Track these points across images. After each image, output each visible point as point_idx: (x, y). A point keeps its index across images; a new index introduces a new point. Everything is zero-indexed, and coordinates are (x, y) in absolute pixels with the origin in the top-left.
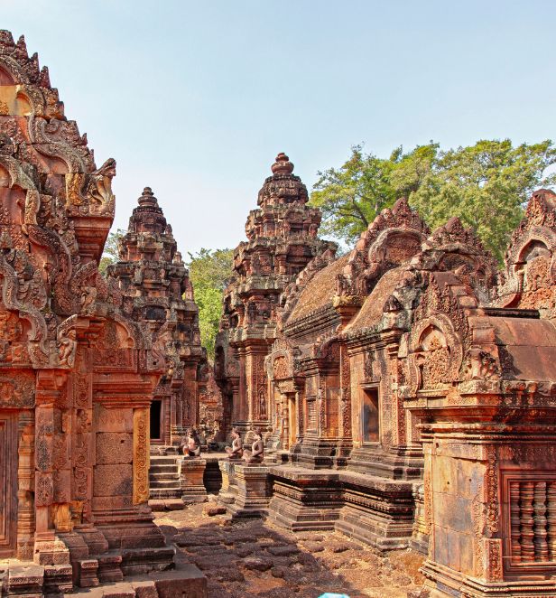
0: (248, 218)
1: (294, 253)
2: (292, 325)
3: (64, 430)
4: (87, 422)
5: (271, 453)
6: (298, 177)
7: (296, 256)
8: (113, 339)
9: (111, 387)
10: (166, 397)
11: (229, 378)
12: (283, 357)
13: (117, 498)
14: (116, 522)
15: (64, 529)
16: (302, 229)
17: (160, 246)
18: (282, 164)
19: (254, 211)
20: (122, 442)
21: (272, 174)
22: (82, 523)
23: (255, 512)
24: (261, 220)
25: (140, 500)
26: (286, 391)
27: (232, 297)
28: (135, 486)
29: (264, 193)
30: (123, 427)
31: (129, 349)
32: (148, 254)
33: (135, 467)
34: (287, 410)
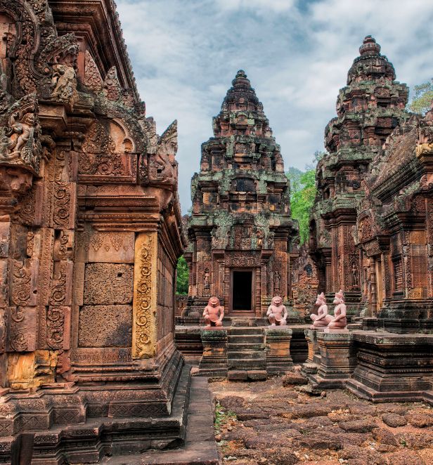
0: (338, 97)
1: (382, 125)
2: (378, 188)
3: (29, 254)
4: (67, 246)
5: (357, 320)
6: (385, 57)
7: (384, 128)
8: (105, 141)
9: (103, 204)
10: (256, 267)
11: (321, 249)
12: (367, 217)
13: (110, 349)
14: (107, 382)
15: (21, 388)
16: (390, 103)
17: (251, 122)
18: (369, 45)
19: (343, 89)
20: (120, 275)
21: (359, 55)
22: (56, 381)
23: (336, 382)
24: (350, 97)
25: (141, 353)
26: (372, 254)
27: (323, 170)
28: (134, 335)
29: (352, 73)
30: (119, 256)
31: (126, 153)
32: (240, 130)
33: (135, 307)
34: (375, 274)
